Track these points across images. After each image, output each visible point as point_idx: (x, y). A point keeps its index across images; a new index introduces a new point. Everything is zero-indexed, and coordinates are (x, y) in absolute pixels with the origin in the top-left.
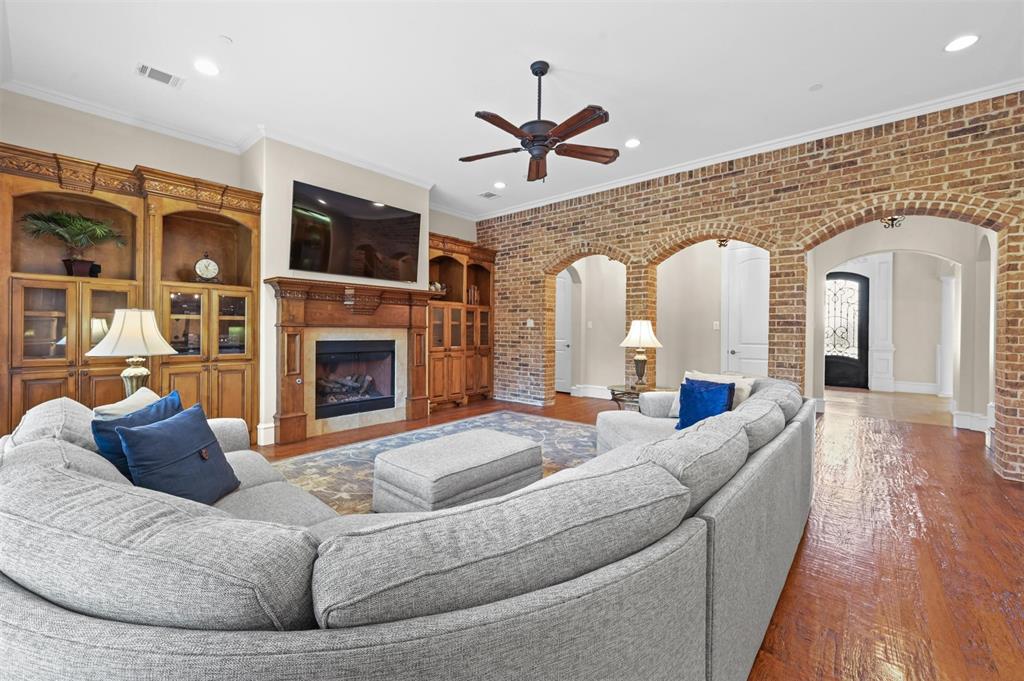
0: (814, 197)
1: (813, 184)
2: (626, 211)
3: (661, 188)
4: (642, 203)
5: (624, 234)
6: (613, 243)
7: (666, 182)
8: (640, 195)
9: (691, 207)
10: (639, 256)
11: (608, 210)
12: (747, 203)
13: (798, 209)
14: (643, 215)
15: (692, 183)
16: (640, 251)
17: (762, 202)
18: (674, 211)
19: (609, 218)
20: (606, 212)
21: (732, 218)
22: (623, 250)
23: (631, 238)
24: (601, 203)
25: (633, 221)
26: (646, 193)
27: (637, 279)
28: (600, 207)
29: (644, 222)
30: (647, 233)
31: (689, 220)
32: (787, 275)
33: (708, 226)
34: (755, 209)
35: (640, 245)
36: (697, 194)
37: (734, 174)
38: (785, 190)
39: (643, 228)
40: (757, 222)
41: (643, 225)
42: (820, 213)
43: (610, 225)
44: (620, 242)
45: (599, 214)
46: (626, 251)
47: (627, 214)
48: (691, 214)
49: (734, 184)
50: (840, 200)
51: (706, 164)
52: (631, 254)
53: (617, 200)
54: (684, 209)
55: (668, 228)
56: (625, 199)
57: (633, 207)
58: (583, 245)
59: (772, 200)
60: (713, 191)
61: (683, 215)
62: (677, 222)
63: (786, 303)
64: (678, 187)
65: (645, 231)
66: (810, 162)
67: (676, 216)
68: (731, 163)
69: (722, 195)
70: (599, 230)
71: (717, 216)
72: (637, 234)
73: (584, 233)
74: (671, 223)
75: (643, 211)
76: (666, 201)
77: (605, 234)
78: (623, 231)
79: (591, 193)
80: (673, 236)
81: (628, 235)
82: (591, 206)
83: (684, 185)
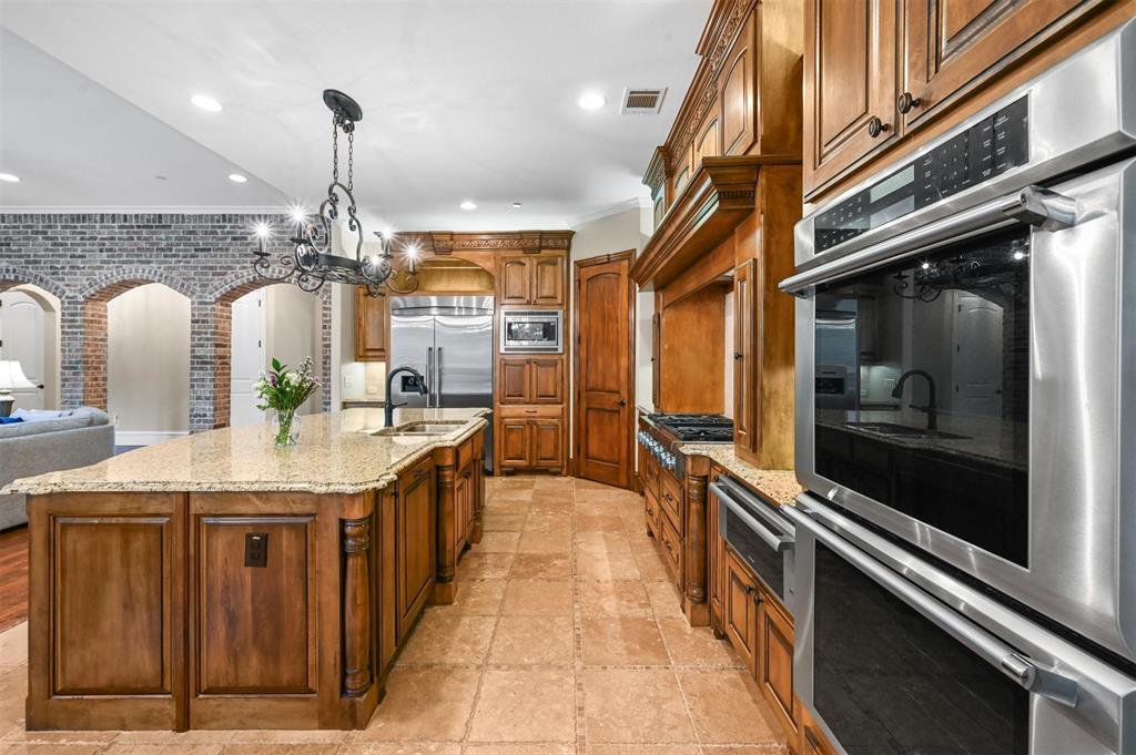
0: (221, 260)
1: (221, 249)
2: (60, 241)
3: (98, 225)
4: (79, 237)
5: (59, 266)
6: (46, 274)
7: (102, 221)
8: (76, 227)
9: (126, 250)
10: (75, 291)
11: (40, 237)
12: (174, 256)
13: (211, 268)
14: (80, 248)
15: (128, 227)
16: (75, 286)
17: (185, 257)
18: (111, 250)
19: (40, 245)
20: (37, 238)
21: (163, 266)
22: (58, 283)
23: (66, 271)
24: (31, 227)
25: (69, 253)
26: (82, 227)
27: (72, 315)
28: (30, 230)
29: (80, 257)
30: (84, 268)
31: (125, 262)
32: (203, 322)
33: (140, 271)
34: (180, 262)
35: (77, 280)
36: (132, 239)
37: (163, 227)
38: (202, 250)
39: (79, 263)
40: (181, 274)
41: (80, 260)
42: (225, 274)
43: (43, 253)
44: (53, 274)
45: (28, 239)
46: (60, 284)
47: (62, 245)
48: (127, 256)
49: (163, 236)
50: (238, 266)
51: (140, 212)
52: (66, 288)
53: (49, 227)
54: (120, 250)
55: (105, 266)
56: (59, 229)
57: (68, 239)
58: (8, 271)
59: (192, 256)
60: (146, 239)
61: (120, 256)
62: (114, 262)
63: (202, 346)
64: (113, 227)
65: (81, 266)
66: (219, 231)
67: (113, 256)
68: (160, 216)
69: (154, 244)
70: (29, 256)
71: (149, 262)
72: (72, 267)
73: (9, 256)
74: (108, 262)
75: (78, 245)
76: (102, 239)
77: (36, 262)
78: (58, 262)
79: (17, 212)
80: (109, 276)
81: (63, 268)
82: (18, 227)
83: (120, 227)
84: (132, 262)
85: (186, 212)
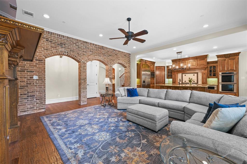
0: (113, 58)
1: (113, 56)
2: (80, 47)
3: (89, 45)
4: (85, 47)
5: (80, 53)
6: (76, 55)
7: (91, 45)
8: (84, 44)
9: (96, 53)
10: (84, 60)
11: (75, 44)
12: (105, 56)
13: (112, 59)
14: (85, 50)
15: (96, 47)
16: (84, 59)
17: (107, 56)
18: (92, 52)
19: (74, 47)
20: (73, 45)
21: (103, 57)
22: (80, 58)
23: (82, 55)
24: (72, 41)
25: (82, 51)
26: (86, 45)
27: (84, 66)
28: (71, 42)
29: (85, 52)
30: (86, 55)
31: (95, 55)
32: (111, 70)
33: (99, 58)
34: (106, 57)
35: (84, 58)
36: (97, 50)
37: (103, 49)
38: (110, 55)
40: (107, 60)
41: (85, 53)
43: (75, 49)
44: (78, 55)
45: (71, 44)
47: (80, 48)
48: (96, 54)
49: (103, 51)
51: (99, 45)
52: (82, 59)
53: (77, 43)
54: (94, 52)
55: (91, 55)
56: (80, 44)
57: (82, 47)
58: (65, 52)
59: (108, 56)
60: (100, 51)
61: (94, 54)
62: (93, 55)
63: (110, 75)
64: (93, 47)
65: (86, 54)
66: (113, 52)
67: (93, 53)
68: (103, 46)
69: (101, 52)
70: (71, 49)
71: (101, 56)
72: (83, 54)
73: (65, 48)
74: (92, 55)
75: (85, 49)
76: (91, 49)
77: (73, 51)
78: (79, 52)
79: (68, 36)
80: (93, 58)
81: (81, 54)
82: (68, 40)
83: (95, 47)
84: (97, 56)
85: (108, 47)
